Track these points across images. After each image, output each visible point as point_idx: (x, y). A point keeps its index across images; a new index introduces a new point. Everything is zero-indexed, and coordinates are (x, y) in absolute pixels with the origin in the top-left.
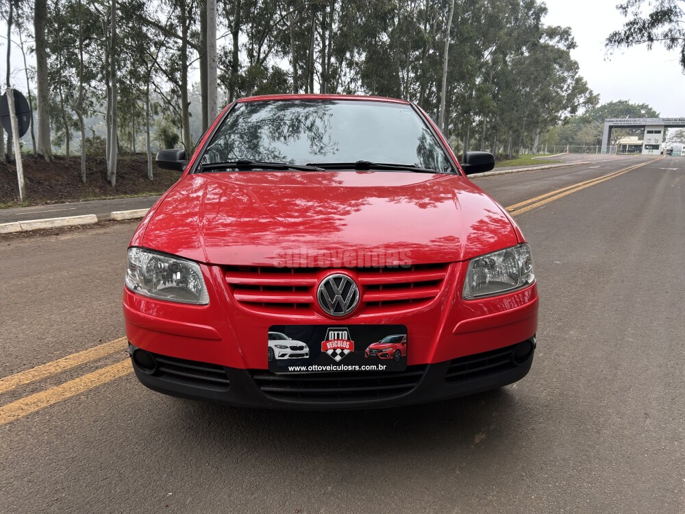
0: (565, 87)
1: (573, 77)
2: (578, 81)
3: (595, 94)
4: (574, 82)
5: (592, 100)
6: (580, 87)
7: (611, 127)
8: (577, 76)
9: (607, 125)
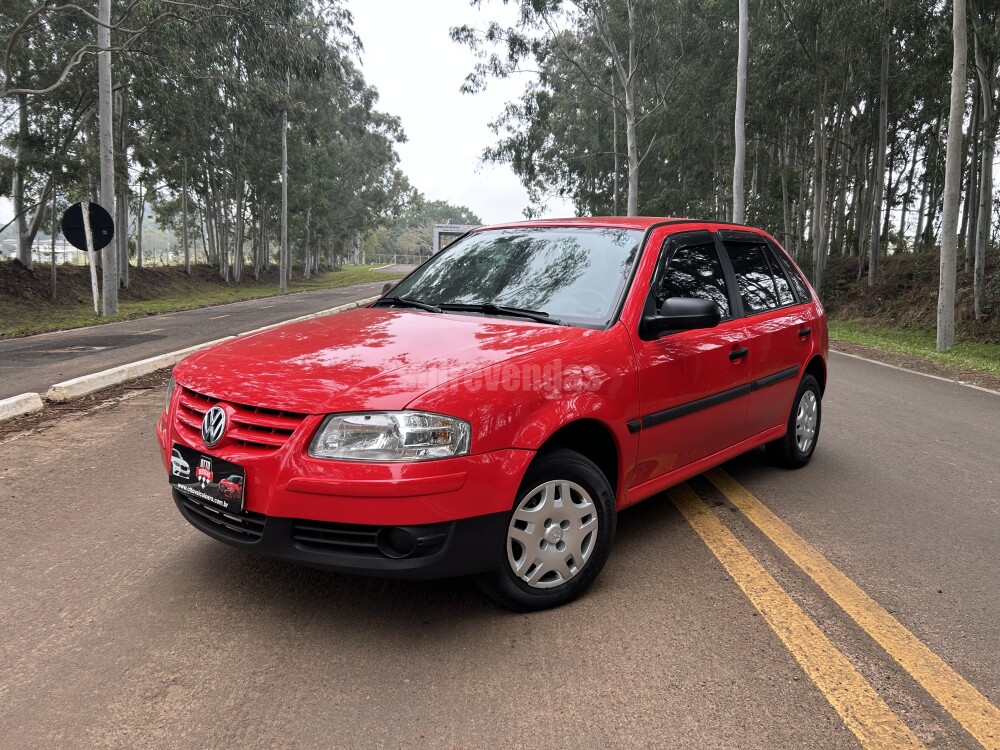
0: (385, 182)
1: (391, 169)
2: (398, 175)
3: (419, 193)
4: (393, 176)
5: (416, 199)
6: (401, 184)
7: (440, 234)
8: (395, 169)
9: (437, 231)
